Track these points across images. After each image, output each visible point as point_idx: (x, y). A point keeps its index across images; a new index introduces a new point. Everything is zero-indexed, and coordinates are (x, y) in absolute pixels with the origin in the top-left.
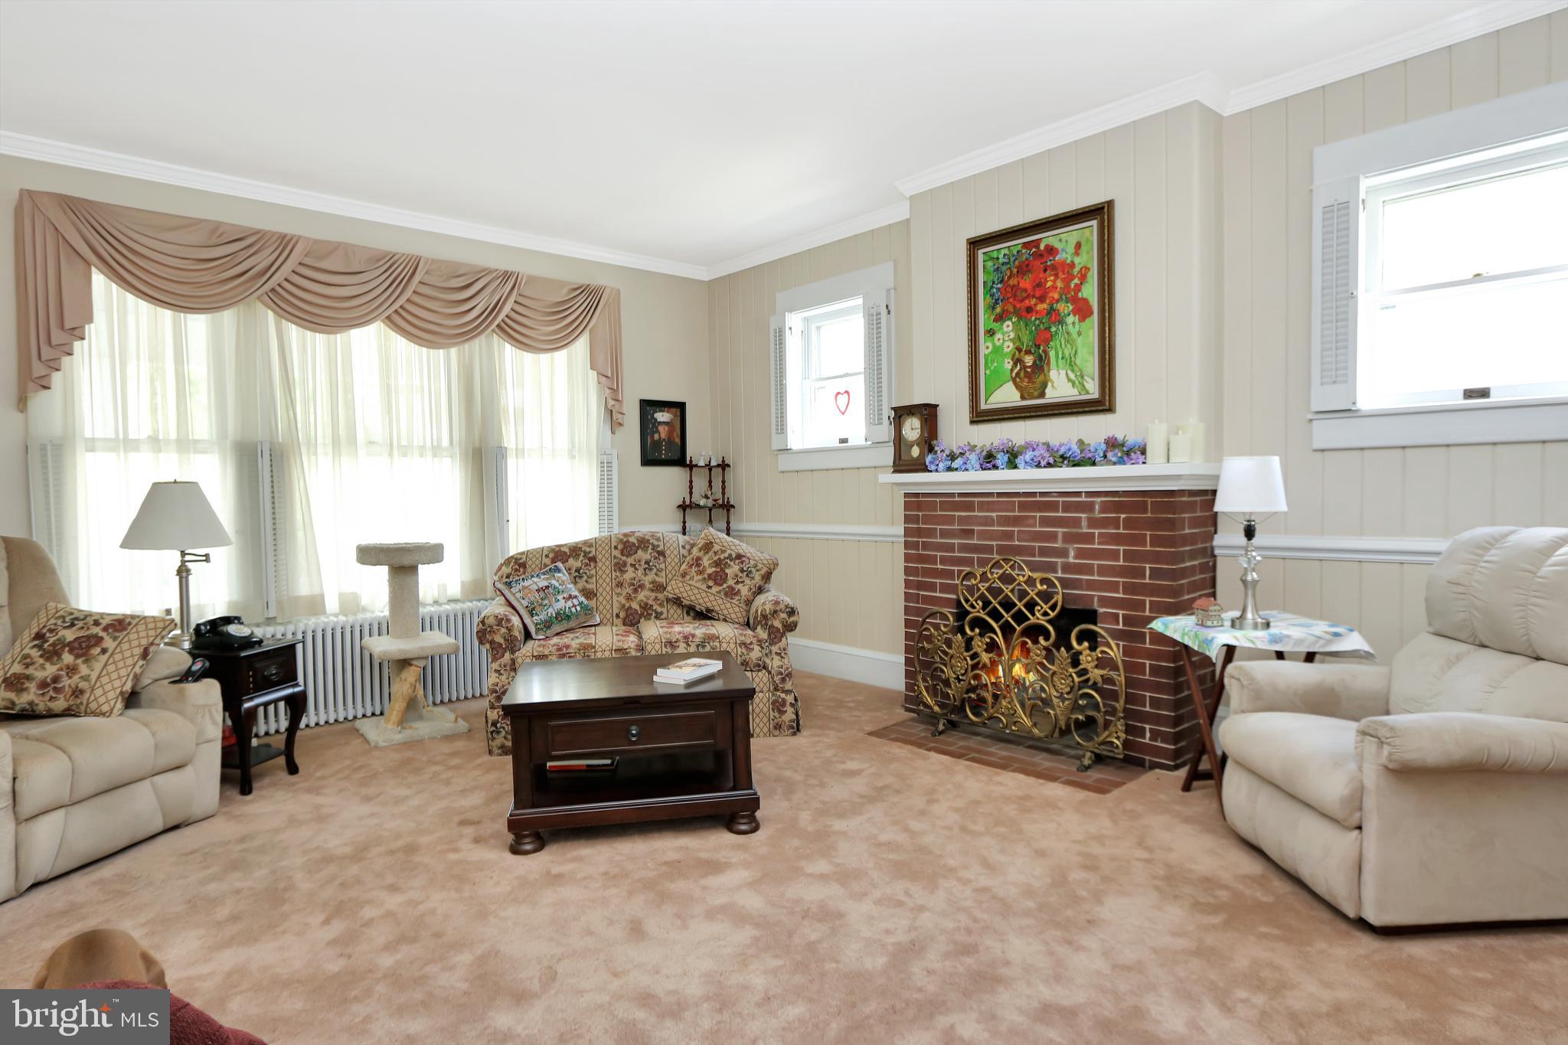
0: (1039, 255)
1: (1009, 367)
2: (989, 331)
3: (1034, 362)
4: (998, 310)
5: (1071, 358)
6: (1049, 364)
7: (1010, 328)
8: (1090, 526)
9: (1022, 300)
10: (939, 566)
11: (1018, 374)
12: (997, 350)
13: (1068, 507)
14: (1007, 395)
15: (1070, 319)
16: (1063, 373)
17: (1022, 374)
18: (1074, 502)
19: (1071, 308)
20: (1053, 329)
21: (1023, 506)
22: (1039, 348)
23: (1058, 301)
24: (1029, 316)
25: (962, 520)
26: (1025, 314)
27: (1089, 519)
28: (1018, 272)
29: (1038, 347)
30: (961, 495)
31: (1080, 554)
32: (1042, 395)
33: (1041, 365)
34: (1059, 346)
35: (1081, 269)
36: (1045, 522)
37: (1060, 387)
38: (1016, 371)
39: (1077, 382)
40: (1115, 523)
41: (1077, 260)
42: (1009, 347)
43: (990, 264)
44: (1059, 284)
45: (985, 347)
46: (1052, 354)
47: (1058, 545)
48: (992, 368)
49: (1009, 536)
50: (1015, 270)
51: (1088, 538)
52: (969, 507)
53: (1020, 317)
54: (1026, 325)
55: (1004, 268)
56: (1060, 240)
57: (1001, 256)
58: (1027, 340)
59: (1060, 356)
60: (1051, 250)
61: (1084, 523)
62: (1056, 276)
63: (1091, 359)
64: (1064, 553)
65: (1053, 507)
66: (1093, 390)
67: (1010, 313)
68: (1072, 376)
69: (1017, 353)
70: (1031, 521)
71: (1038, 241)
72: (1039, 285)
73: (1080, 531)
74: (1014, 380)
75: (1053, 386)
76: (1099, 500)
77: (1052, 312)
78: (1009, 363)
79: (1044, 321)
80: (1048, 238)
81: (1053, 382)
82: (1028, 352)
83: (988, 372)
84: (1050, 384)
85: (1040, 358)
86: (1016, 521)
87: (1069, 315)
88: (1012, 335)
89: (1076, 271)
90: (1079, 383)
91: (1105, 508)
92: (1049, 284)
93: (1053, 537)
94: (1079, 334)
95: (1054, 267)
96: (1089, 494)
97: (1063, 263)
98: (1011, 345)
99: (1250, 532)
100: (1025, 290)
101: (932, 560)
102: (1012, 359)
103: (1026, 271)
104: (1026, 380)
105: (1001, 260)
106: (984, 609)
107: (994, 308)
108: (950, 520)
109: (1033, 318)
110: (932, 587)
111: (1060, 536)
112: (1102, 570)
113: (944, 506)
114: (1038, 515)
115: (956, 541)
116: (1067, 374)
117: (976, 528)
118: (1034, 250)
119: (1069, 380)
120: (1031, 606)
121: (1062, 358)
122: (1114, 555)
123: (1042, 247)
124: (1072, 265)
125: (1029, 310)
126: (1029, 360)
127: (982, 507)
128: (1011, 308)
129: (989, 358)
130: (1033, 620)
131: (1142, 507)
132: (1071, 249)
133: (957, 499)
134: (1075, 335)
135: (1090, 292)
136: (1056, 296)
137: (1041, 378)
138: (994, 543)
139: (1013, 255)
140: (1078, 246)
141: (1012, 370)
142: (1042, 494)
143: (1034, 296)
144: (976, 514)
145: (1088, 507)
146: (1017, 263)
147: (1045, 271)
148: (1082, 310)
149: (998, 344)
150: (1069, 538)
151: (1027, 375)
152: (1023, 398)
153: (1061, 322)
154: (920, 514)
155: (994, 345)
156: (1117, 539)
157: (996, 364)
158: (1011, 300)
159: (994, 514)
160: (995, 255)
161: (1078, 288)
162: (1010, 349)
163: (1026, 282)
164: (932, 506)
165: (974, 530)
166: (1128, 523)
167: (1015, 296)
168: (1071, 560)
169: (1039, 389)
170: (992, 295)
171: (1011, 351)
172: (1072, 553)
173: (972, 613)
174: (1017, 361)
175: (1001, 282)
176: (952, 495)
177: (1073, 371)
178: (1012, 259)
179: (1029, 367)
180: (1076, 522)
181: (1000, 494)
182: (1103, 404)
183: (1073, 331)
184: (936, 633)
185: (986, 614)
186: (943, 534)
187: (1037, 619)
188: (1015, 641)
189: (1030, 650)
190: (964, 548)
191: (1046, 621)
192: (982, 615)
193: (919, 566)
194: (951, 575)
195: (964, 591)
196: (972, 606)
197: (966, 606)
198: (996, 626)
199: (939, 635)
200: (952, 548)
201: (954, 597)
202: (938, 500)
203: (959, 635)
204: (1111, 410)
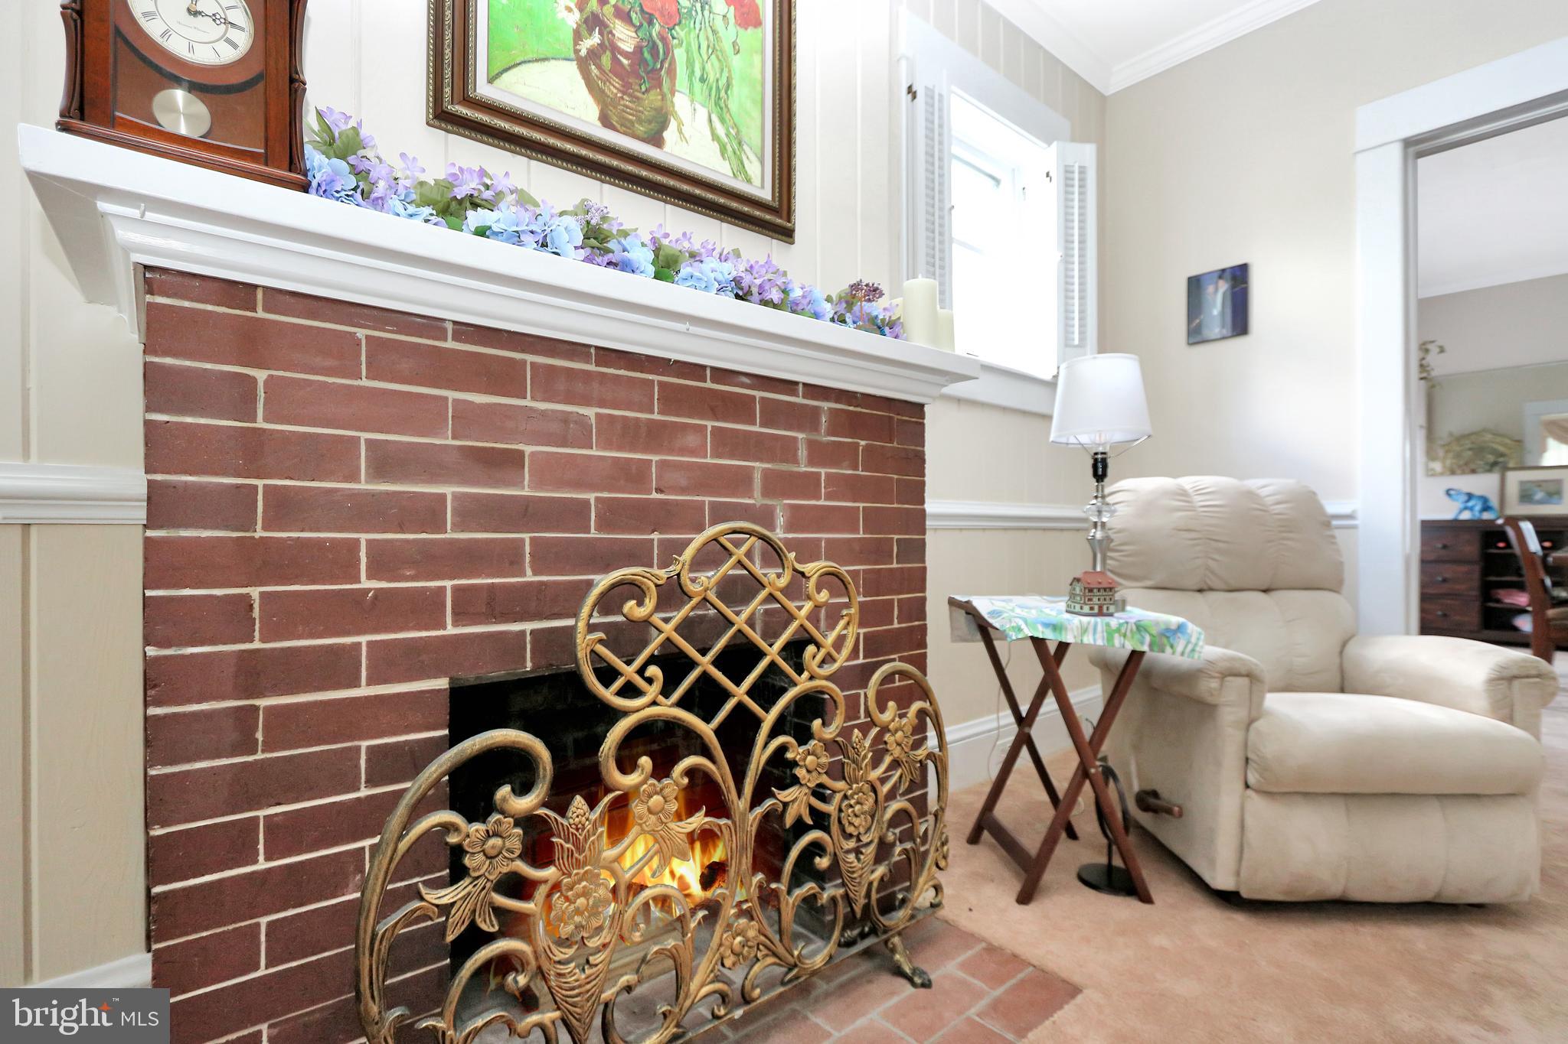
1: (573, 23)
3: (639, 50)
5: (718, 90)
6: (672, 73)
8: (811, 462)
10: (365, 583)
11: (593, 55)
13: (774, 414)
14: (564, 95)
16: (702, 113)
17: (606, 62)
20: (684, 2)
22: (651, 25)
25: (467, 419)
27: (812, 445)
29: (650, 21)
30: (467, 331)
31: (794, 520)
32: (657, 140)
33: (653, 68)
34: (694, 48)
36: (722, 443)
37: (693, 140)
38: (589, 44)
39: (729, 148)
40: (850, 456)
46: (680, 57)
47: (756, 499)
49: (636, 475)
52: (506, 379)
59: (697, 74)
61: (802, 453)
63: (756, 114)
64: (766, 519)
65: (741, 409)
66: (759, 180)
68: (721, 131)
70: (691, 440)
73: (795, 469)
74: (583, 66)
75: (680, 132)
76: (826, 405)
78: (568, 11)
81: (680, 124)
82: (623, 17)
84: (673, 125)
85: (653, 48)
86: (655, 436)
90: (732, 147)
93: (740, 481)
94: (736, 48)
96: (816, 391)
99: (1100, 473)
101: (342, 562)
102: (580, 7)
104: (615, 82)
106: (666, 692)
108: (428, 415)
110: (337, 668)
113: (387, 361)
114: (709, 425)
115: (448, 490)
116: (710, 121)
117: (528, 449)
119: (715, 137)
120: (794, 650)
121: (702, 80)
122: (847, 519)
126: (624, 37)
127: (548, 383)
130: (803, 684)
131: (887, 428)
133: (452, 345)
134: (728, 48)
137: (653, 97)
138: (591, 496)
141: (578, 36)
142: (718, 376)
144: (527, 402)
148: (744, 7)
150: (777, 485)
151: (617, 71)
152: (605, 121)
154: (261, 375)
156: (852, 488)
159: (590, 412)
164: (341, 355)
165: (521, 453)
166: (869, 458)
168: (780, 533)
169: (650, 122)
172: (780, 520)
173: (625, 713)
174: (592, 22)
177: (722, 121)
179: (625, 55)
180: (788, 450)
181: (607, 355)
183: (726, 37)
184: (477, 828)
185: (682, 703)
186: (385, 463)
187: (812, 678)
188: (760, 756)
189: (794, 764)
190: (473, 512)
191: (828, 678)
192: (668, 709)
193: (255, 592)
194: (427, 608)
195: (601, 649)
196: (630, 691)
197: (608, 694)
198: (706, 730)
199: (489, 835)
200: (430, 513)
201: (442, 683)
202: (361, 333)
203: (579, 801)
204: (789, 238)
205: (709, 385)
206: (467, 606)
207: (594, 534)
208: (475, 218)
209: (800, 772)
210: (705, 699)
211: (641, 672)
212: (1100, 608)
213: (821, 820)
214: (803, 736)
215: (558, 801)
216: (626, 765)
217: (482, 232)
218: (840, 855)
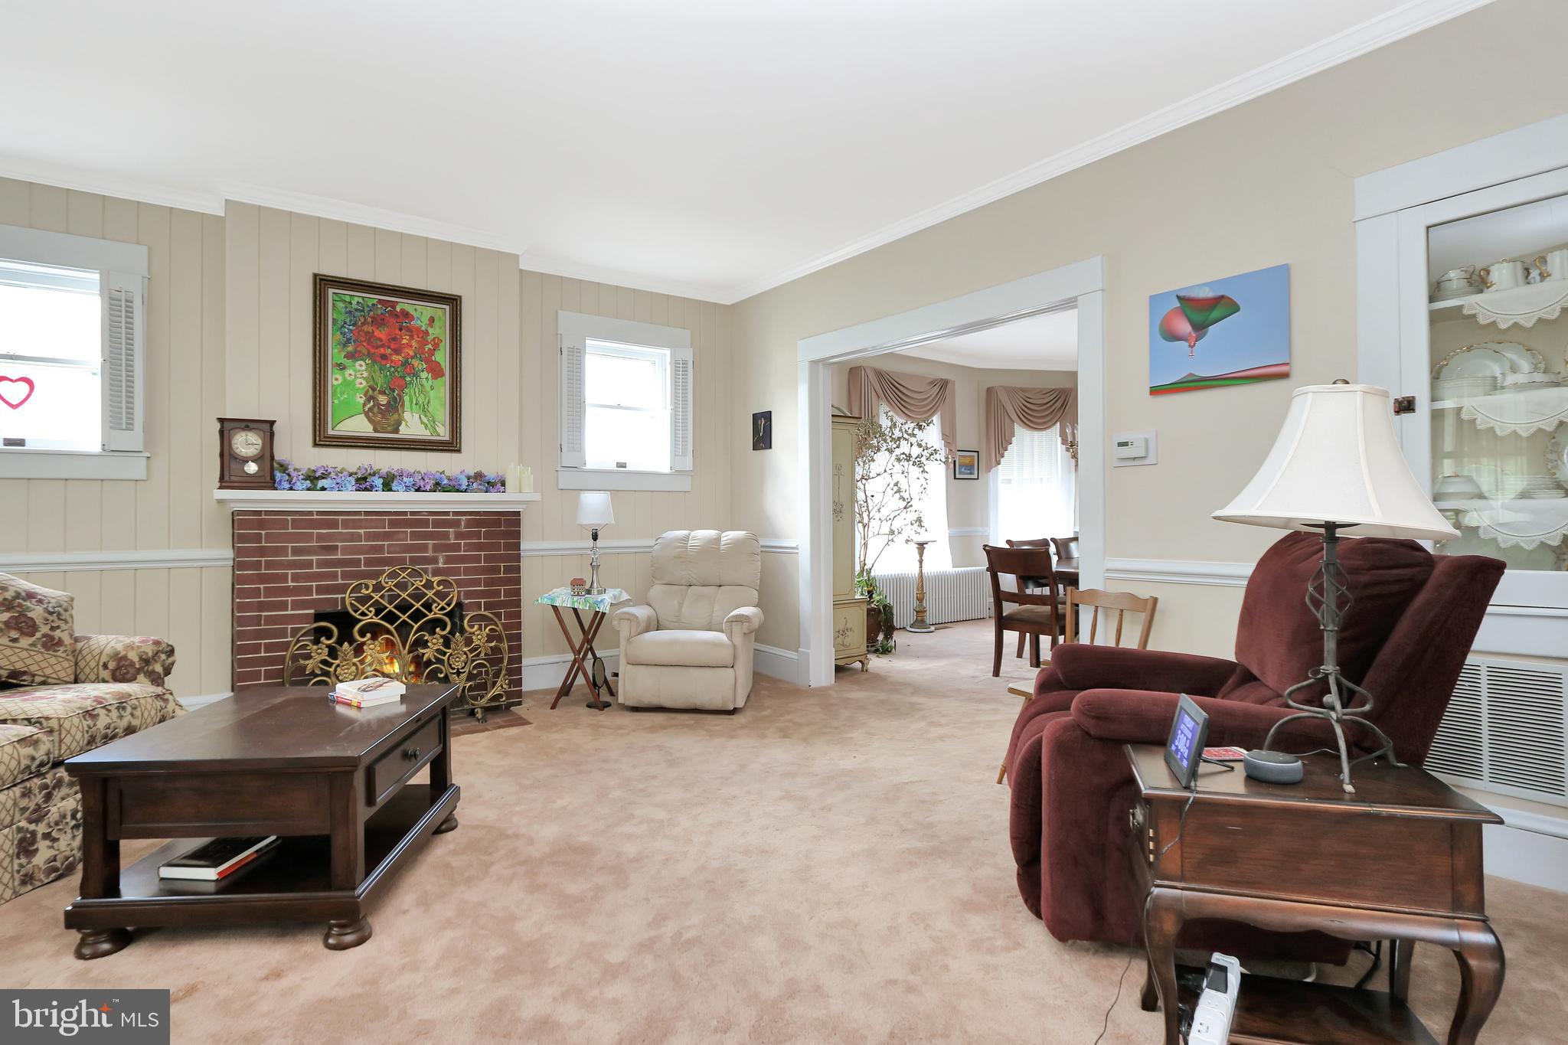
0: (394, 314)
1: (362, 401)
2: (339, 365)
3: (389, 402)
4: (350, 348)
5: (424, 405)
6: (403, 406)
7: (364, 368)
8: (456, 539)
9: (377, 347)
10: (290, 584)
11: (370, 409)
12: (346, 383)
13: (438, 524)
14: (360, 425)
15: (424, 375)
16: (417, 416)
17: (376, 410)
18: (443, 520)
19: (425, 366)
20: (408, 379)
21: (393, 524)
22: (394, 392)
23: (412, 358)
24: (383, 362)
25: (320, 537)
26: (379, 359)
27: (456, 533)
28: (372, 321)
29: (393, 390)
30: (319, 513)
31: (448, 560)
32: (396, 431)
33: (395, 406)
34: (413, 393)
35: (435, 338)
36: (414, 536)
37: (412, 426)
38: (369, 406)
39: (429, 425)
40: (478, 535)
41: (431, 331)
42: (361, 384)
43: (341, 305)
44: (414, 344)
45: (335, 378)
46: (406, 398)
47: (430, 554)
48: (342, 399)
49: (378, 549)
50: (370, 320)
51: (457, 547)
52: (333, 524)
53: (374, 361)
54: (381, 370)
55: (358, 314)
56: (416, 310)
57: (354, 302)
58: (381, 382)
59: (414, 402)
60: (406, 315)
61: (452, 536)
62: (412, 337)
63: (443, 410)
64: (435, 560)
65: (424, 523)
66: (444, 433)
67: (364, 354)
68: (425, 420)
69: (370, 390)
70: (402, 536)
71: (393, 305)
72: (394, 339)
73: (449, 542)
74: (366, 414)
75: (406, 425)
76: (464, 518)
77: (406, 363)
78: (361, 397)
79: (399, 370)
80: (404, 304)
81: (407, 422)
82: (382, 392)
83: (336, 401)
84: (403, 423)
85: (395, 399)
86: (386, 536)
87: (423, 371)
88: (365, 374)
89: (430, 338)
90: (431, 425)
91: (469, 524)
92: (404, 341)
93: (424, 548)
94: (432, 388)
95: (409, 329)
96: (456, 513)
97: (418, 329)
98: (364, 383)
99: (595, 537)
100: (381, 340)
101: (284, 578)
102: (365, 395)
103: (382, 324)
104: (380, 416)
105: (354, 306)
106: (377, 614)
107: (345, 345)
108: (308, 537)
109: (388, 365)
110: (283, 606)
111: (430, 547)
112: (467, 571)
113: (296, 524)
114: (409, 530)
115: (314, 558)
116: (420, 417)
117: (340, 544)
118: (389, 308)
119: (422, 422)
120: (428, 606)
121: (416, 404)
122: (477, 559)
123: (398, 309)
124: (427, 333)
125: (384, 357)
126: (383, 400)
127: (346, 524)
128: (364, 351)
129: (338, 389)
130: (431, 616)
131: (498, 523)
132: (425, 320)
133: (315, 517)
134: (428, 389)
135: (442, 357)
136: (411, 353)
137: (396, 416)
138: (362, 557)
139: (368, 306)
140: (432, 320)
141: (364, 405)
142: (413, 513)
143: (389, 347)
144: (340, 531)
145: (455, 524)
146: (371, 313)
147: (401, 330)
148: (436, 371)
149: (349, 378)
150: (437, 548)
151: (380, 411)
152: (376, 430)
153: (416, 375)
154: (263, 532)
155: (344, 378)
156: (480, 547)
157: (346, 396)
158: (365, 344)
159: (362, 531)
160: (347, 299)
161: (432, 352)
162: (362, 386)
163: (381, 333)
164: (284, 524)
165: (338, 545)
166: (487, 535)
167: (369, 342)
168: (441, 565)
169: (393, 425)
170: (343, 334)
171: (363, 388)
172: (441, 560)
173: (362, 620)
174: (370, 398)
175: (354, 325)
176: (310, 513)
177: (426, 416)
178: (366, 309)
179: (383, 405)
180: (446, 536)
181: (367, 513)
182: (452, 446)
183: (427, 385)
184: (315, 647)
185: (381, 619)
186: (296, 551)
187: (435, 614)
188: (412, 638)
189: (427, 641)
190: (321, 564)
191: (443, 614)
192: (376, 620)
193: (262, 586)
194: (308, 590)
195: (353, 602)
196: (363, 614)
197: (356, 615)
198: (391, 628)
199: (319, 649)
200: (309, 564)
201: (312, 611)
202: (289, 518)
203: (346, 644)
204: (459, 451)
205: (409, 517)
206: (321, 590)
207: (363, 568)
208: (321, 483)
209: (429, 644)
210: (391, 618)
211: (367, 609)
212: (578, 593)
213: (439, 661)
214: (432, 633)
215: (340, 642)
216: (363, 635)
217: (323, 489)
218: (449, 674)
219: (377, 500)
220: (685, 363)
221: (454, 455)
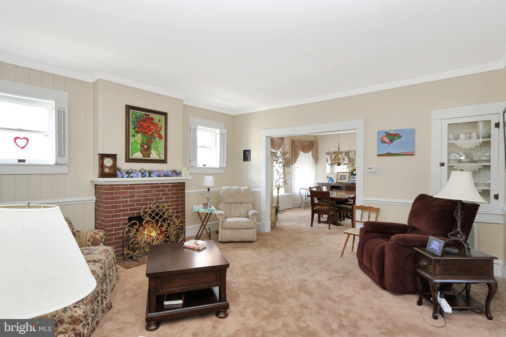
0: (149, 119)
1: (140, 147)
2: (133, 135)
3: (147, 147)
4: (136, 130)
5: (157, 148)
6: (151, 148)
7: (140, 136)
8: (168, 191)
9: (144, 129)
10: (121, 208)
11: (142, 150)
12: (135, 141)
13: (163, 187)
14: (138, 155)
15: (157, 138)
17: (143, 150)
18: (165, 185)
19: (157, 135)
20: (153, 140)
21: (151, 187)
22: (149, 144)
23: (154, 133)
24: (146, 134)
25: (130, 192)
26: (144, 133)
27: (168, 190)
28: (143, 121)
29: (148, 143)
30: (130, 185)
31: (166, 198)
32: (149, 157)
33: (149, 149)
34: (154, 144)
35: (160, 126)
36: (157, 191)
37: (154, 155)
38: (141, 149)
40: (173, 190)
41: (159, 124)
42: (139, 141)
43: (134, 115)
44: (154, 128)
45: (132, 140)
46: (152, 146)
47: (161, 197)
48: (134, 146)
49: (147, 196)
50: (142, 120)
51: (168, 194)
52: (134, 188)
53: (143, 134)
54: (145, 137)
55: (139, 118)
56: (155, 117)
57: (138, 114)
58: (145, 141)
59: (154, 147)
60: (152, 119)
61: (167, 191)
62: (154, 126)
63: (162, 150)
64: (162, 199)
65: (159, 187)
66: (162, 157)
67: (140, 132)
68: (157, 153)
69: (142, 144)
70: (153, 191)
71: (149, 115)
72: (149, 127)
73: (166, 193)
74: (141, 151)
76: (170, 185)
77: (152, 135)
78: (139, 146)
79: (150, 137)
80: (152, 115)
81: (152, 154)
82: (145, 144)
83: (132, 147)
84: (151, 154)
85: (149, 146)
86: (149, 191)
87: (157, 137)
88: (141, 138)
89: (159, 126)
90: (159, 155)
91: (172, 186)
92: (152, 127)
93: (159, 195)
94: (159, 143)
95: (153, 123)
97: (156, 123)
98: (140, 141)
99: (209, 190)
100: (145, 127)
101: (119, 207)
102: (140, 145)
103: (145, 122)
104: (145, 152)
105: (138, 116)
106: (149, 217)
107: (135, 129)
108: (126, 193)
109: (147, 135)
110: (119, 216)
111: (161, 194)
112: (171, 202)
113: (123, 188)
114: (155, 189)
115: (128, 199)
116: (156, 152)
117: (136, 195)
118: (148, 117)
119: (156, 154)
120: (163, 214)
121: (155, 148)
122: (173, 198)
123: (150, 117)
124: (158, 125)
125: (146, 133)
126: (146, 146)
127: (138, 188)
128: (140, 130)
129: (133, 143)
130: (164, 217)
131: (179, 186)
132: (158, 120)
133: (129, 186)
134: (158, 143)
135: (162, 133)
136: (154, 131)
137: (149, 152)
138: (142, 198)
139: (142, 116)
140: (159, 120)
141: (140, 148)
142: (156, 184)
143: (147, 129)
144: (136, 190)
145: (167, 187)
146: (142, 118)
147: (151, 124)
148: (160, 137)
149: (136, 140)
150: (163, 195)
151: (145, 150)
152: (143, 157)
153: (155, 138)
154: (114, 192)
155: (135, 139)
156: (174, 194)
157: (135, 145)
158: (141, 128)
159: (142, 190)
160: (136, 113)
161: (159, 131)
162: (140, 142)
163: (145, 125)
164: (119, 189)
166: (177, 190)
167: (142, 128)
168: (164, 200)
169: (148, 155)
170: (134, 125)
171: (140, 143)
172: (164, 199)
173: (146, 219)
174: (142, 146)
175: (137, 122)
176: (127, 185)
177: (157, 152)
178: (141, 117)
179: (146, 148)
180: (165, 191)
181: (143, 184)
182: (164, 161)
183: (158, 141)
184: (132, 229)
185: (151, 219)
186: (123, 198)
187: (165, 216)
188: (159, 224)
189: (163, 225)
190: (131, 201)
191: (168, 216)
192: (149, 219)
193: (113, 210)
194: (126, 210)
195: (143, 214)
196: (146, 217)
197: (144, 218)
198: (154, 221)
199: (133, 229)
200: (127, 202)
201: (128, 217)
202: (121, 186)
203: (141, 227)
204: (167, 163)
205: (155, 185)
206: (130, 210)
207: (142, 202)
208: (132, 175)
209: (164, 226)
210: (153, 218)
211: (147, 216)
213: (167, 231)
214: (165, 222)
215: (139, 227)
216: (145, 224)
217: (132, 177)
218: (169, 235)
219: (147, 180)
220: (224, 134)
221: (165, 164)
